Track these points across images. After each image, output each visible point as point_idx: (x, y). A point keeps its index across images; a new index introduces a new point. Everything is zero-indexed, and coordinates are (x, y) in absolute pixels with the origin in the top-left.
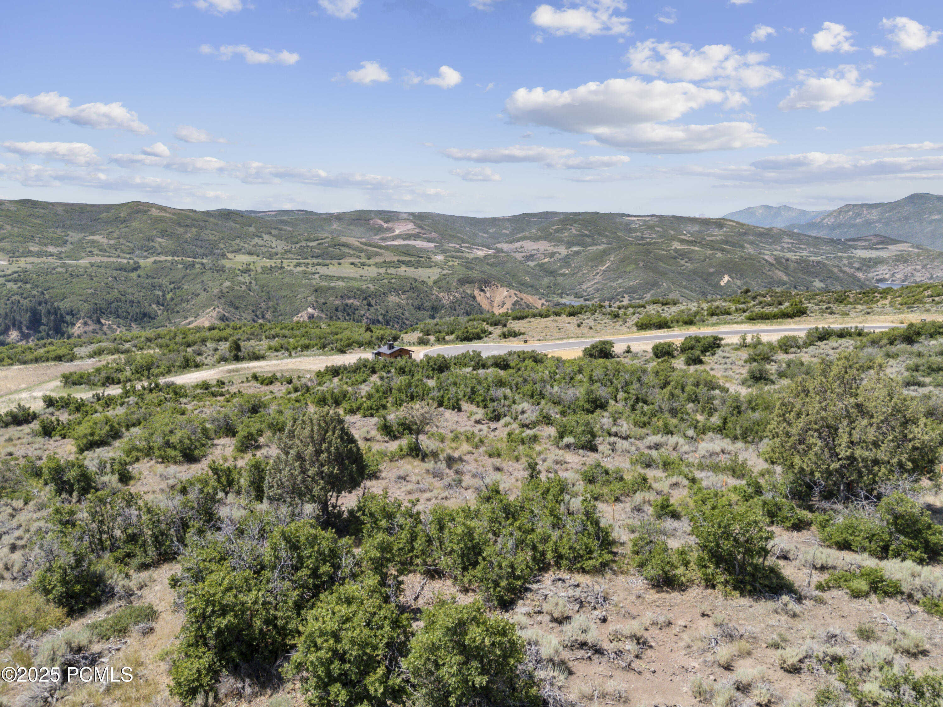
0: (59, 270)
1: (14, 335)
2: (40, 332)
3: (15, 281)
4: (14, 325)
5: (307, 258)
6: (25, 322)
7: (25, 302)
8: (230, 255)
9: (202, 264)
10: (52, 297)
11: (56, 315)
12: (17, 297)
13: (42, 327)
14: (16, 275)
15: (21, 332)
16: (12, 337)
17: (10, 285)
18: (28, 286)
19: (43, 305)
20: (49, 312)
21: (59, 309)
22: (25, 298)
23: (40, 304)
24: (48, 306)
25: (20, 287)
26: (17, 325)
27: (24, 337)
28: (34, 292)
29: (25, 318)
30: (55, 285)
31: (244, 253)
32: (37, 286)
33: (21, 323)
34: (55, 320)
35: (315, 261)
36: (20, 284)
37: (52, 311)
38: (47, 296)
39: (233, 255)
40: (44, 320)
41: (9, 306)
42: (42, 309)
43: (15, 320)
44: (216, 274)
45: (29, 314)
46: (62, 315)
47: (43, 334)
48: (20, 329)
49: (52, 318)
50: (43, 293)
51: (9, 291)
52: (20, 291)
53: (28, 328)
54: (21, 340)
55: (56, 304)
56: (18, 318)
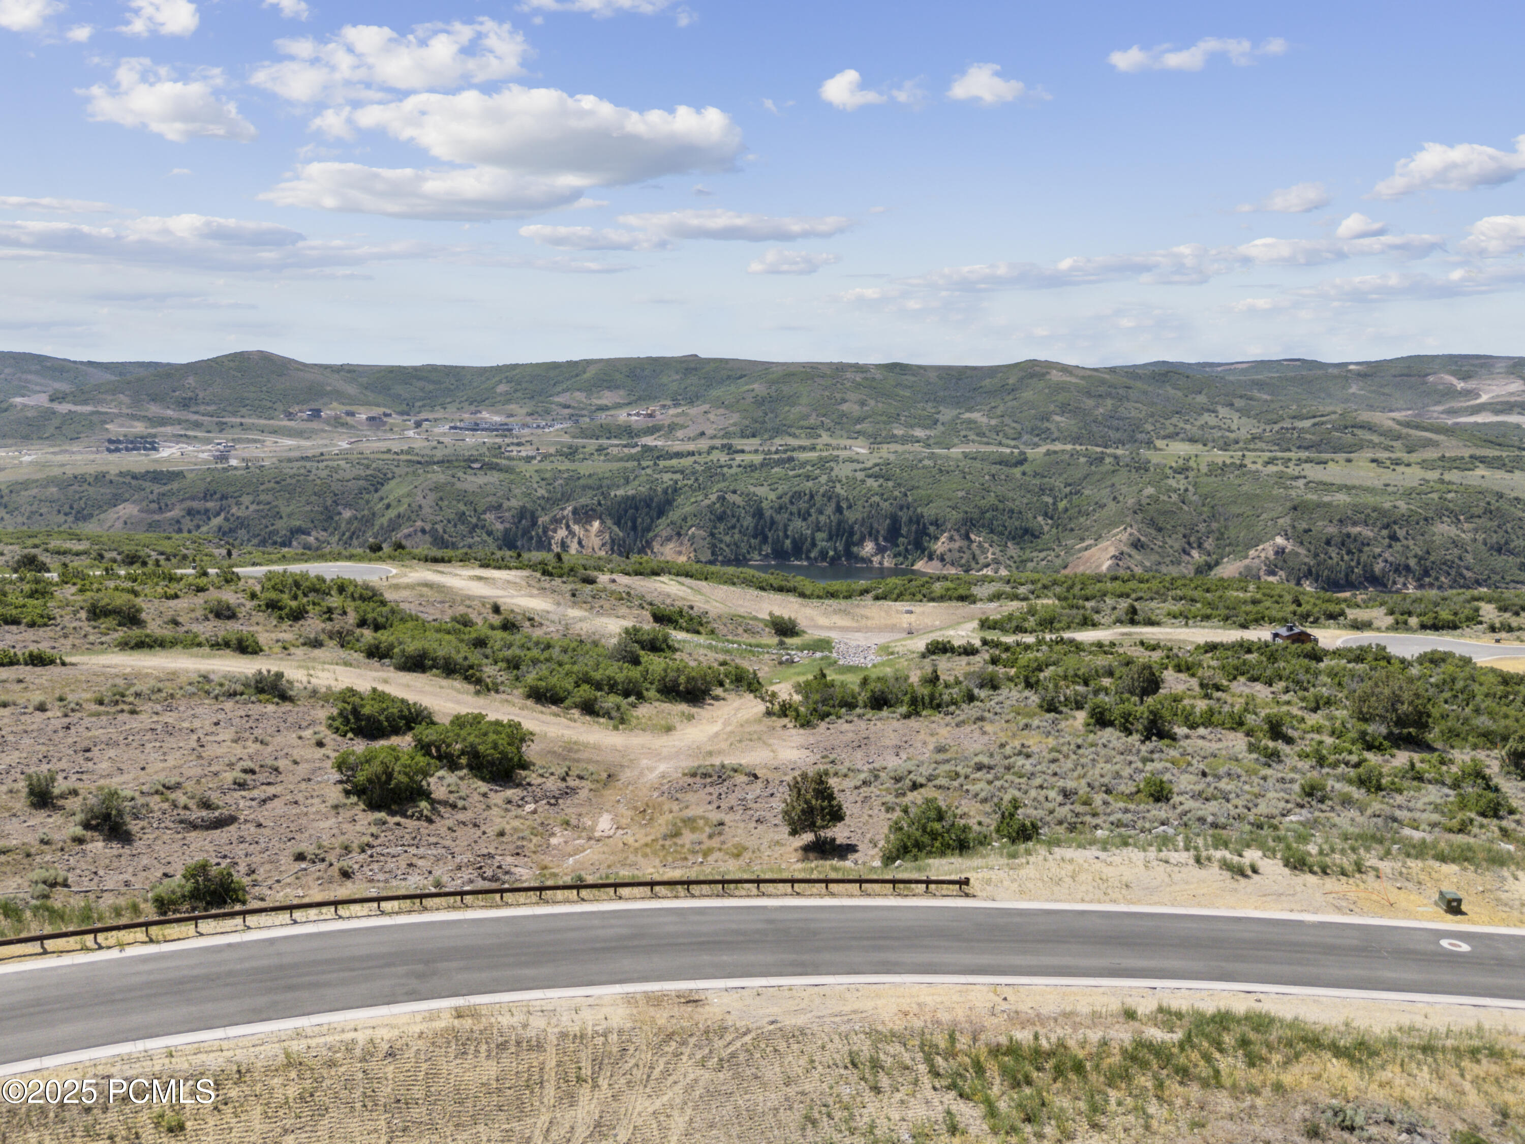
0: (927, 462)
1: (869, 547)
2: (898, 546)
3: (876, 477)
4: (870, 534)
5: (1290, 450)
6: (882, 532)
7: (885, 505)
8: (1159, 443)
9: (1116, 457)
10: (915, 501)
11: (918, 524)
12: (876, 499)
13: (901, 540)
14: (877, 469)
15: (877, 544)
16: (867, 549)
17: (870, 482)
18: (890, 484)
19: (905, 510)
20: (910, 520)
21: (923, 517)
22: (886, 500)
23: (901, 508)
24: (910, 513)
25: (881, 486)
26: (872, 534)
27: (880, 550)
28: (896, 493)
29: (883, 527)
30: (921, 483)
31: (1183, 440)
32: (899, 485)
33: (878, 532)
34: (916, 532)
35: (1304, 454)
36: (881, 480)
37: (914, 519)
38: (910, 499)
39: (1165, 442)
40: (904, 531)
41: (867, 509)
42: (904, 516)
43: (872, 528)
44: (1134, 475)
45: (888, 521)
46: (924, 524)
47: (902, 548)
48: (876, 540)
49: (914, 528)
50: (906, 495)
51: (869, 490)
52: (880, 491)
53: (885, 539)
54: (876, 554)
55: (919, 510)
56: (875, 525)
